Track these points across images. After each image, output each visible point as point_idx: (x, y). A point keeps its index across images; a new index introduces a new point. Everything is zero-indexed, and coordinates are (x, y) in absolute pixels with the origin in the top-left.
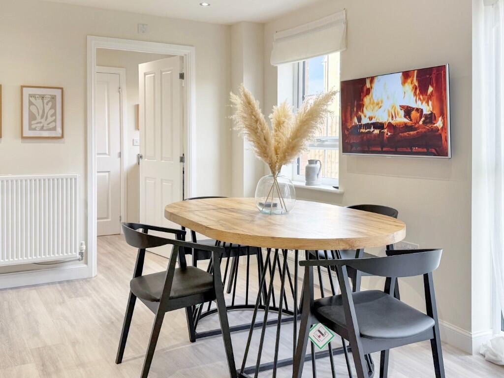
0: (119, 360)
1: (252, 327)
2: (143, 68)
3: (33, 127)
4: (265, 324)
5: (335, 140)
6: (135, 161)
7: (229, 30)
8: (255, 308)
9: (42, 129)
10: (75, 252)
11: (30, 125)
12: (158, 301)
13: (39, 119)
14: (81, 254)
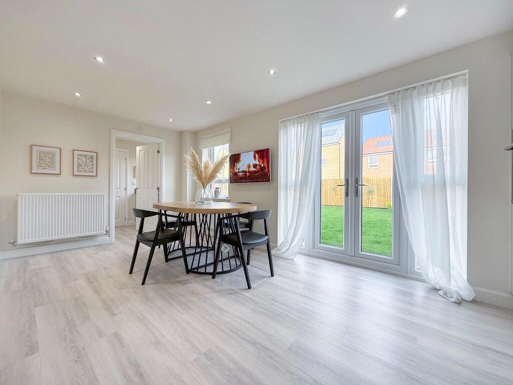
0: (131, 272)
1: (194, 254)
2: (138, 148)
3: (80, 170)
4: (200, 253)
5: (227, 180)
6: (133, 192)
7: (181, 134)
8: (196, 247)
9: (85, 171)
10: (103, 230)
11: (78, 169)
12: (152, 241)
13: (83, 166)
14: (107, 231)
